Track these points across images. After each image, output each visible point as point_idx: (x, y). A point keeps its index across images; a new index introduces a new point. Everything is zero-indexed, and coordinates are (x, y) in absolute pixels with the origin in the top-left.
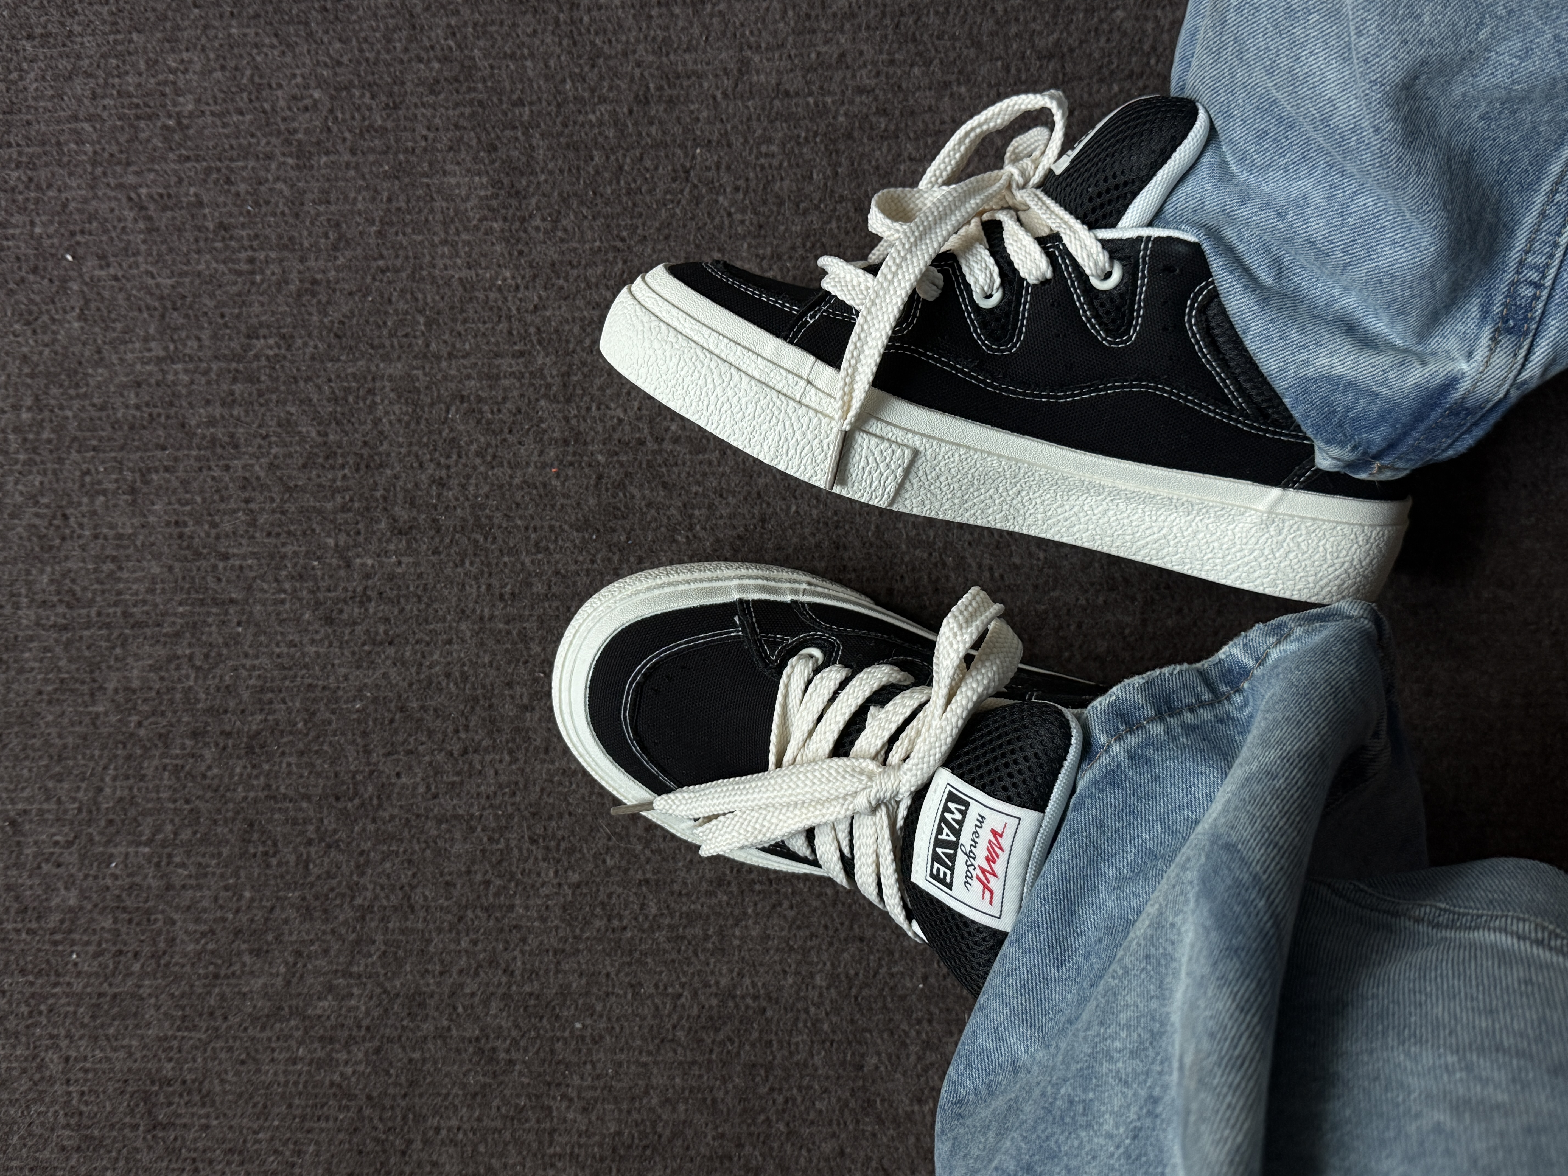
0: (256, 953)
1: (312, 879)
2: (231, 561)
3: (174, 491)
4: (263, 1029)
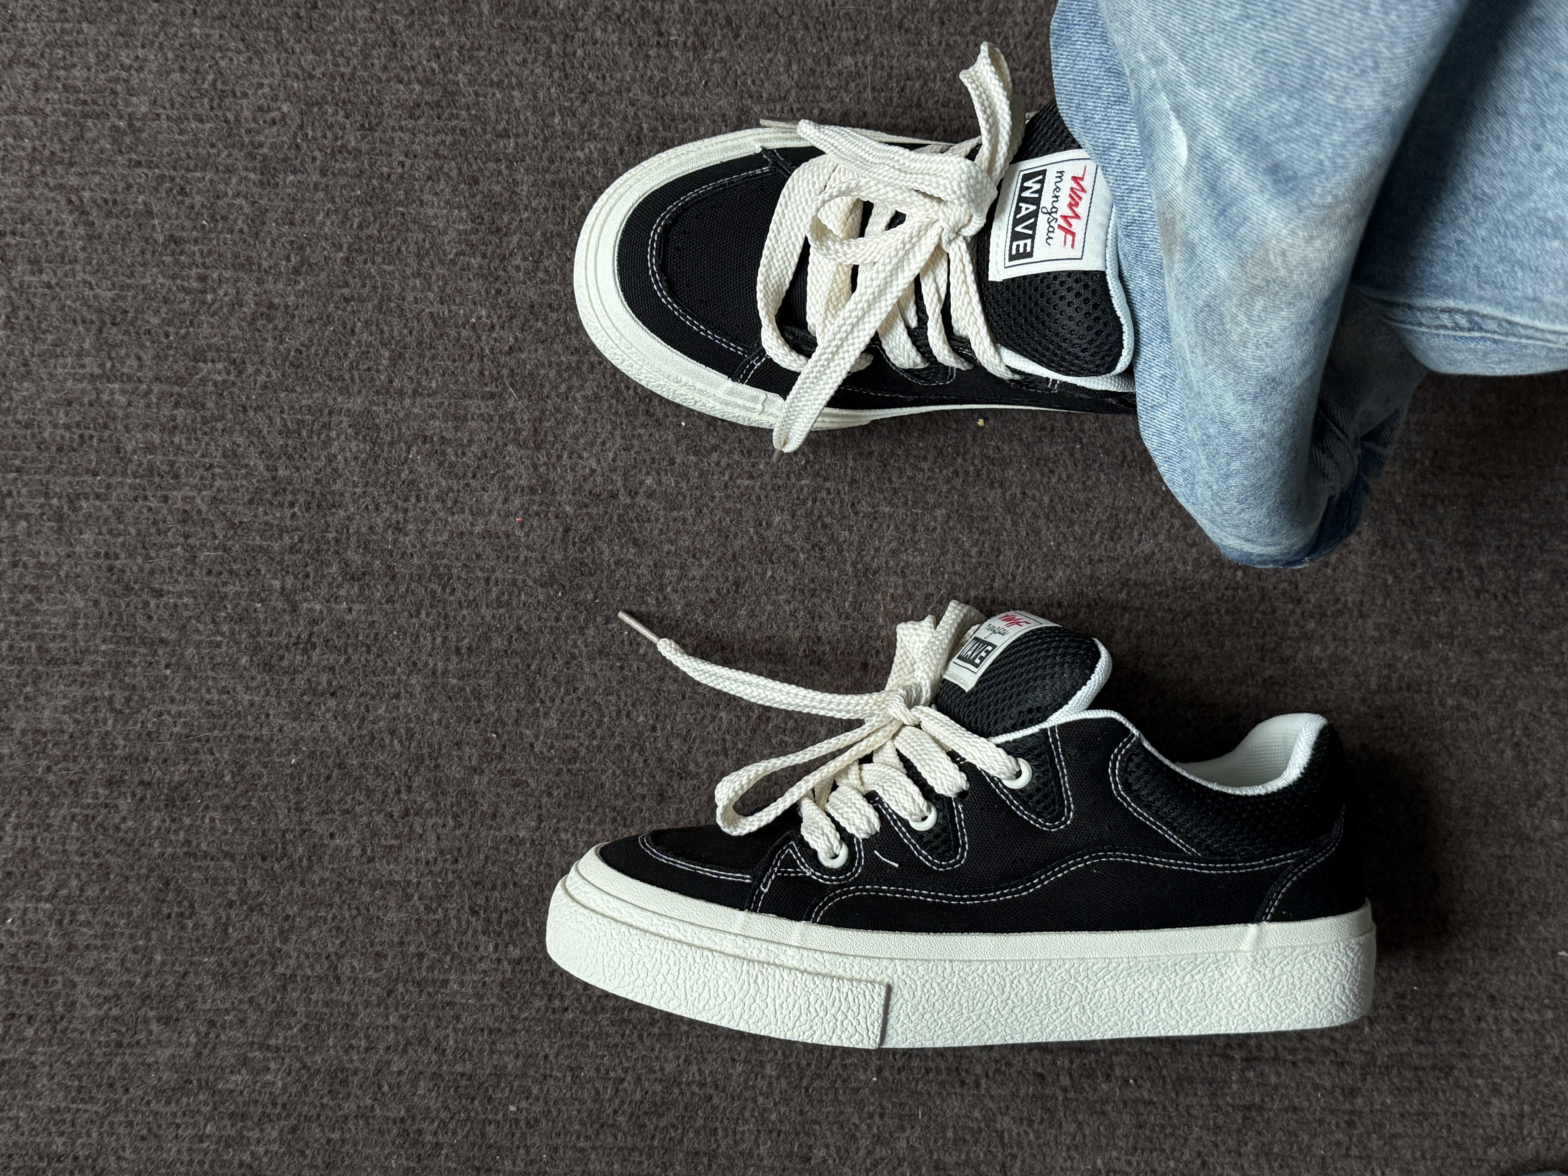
1: (231, 943)
2: (165, 599)
3: (106, 520)
4: (168, 1103)
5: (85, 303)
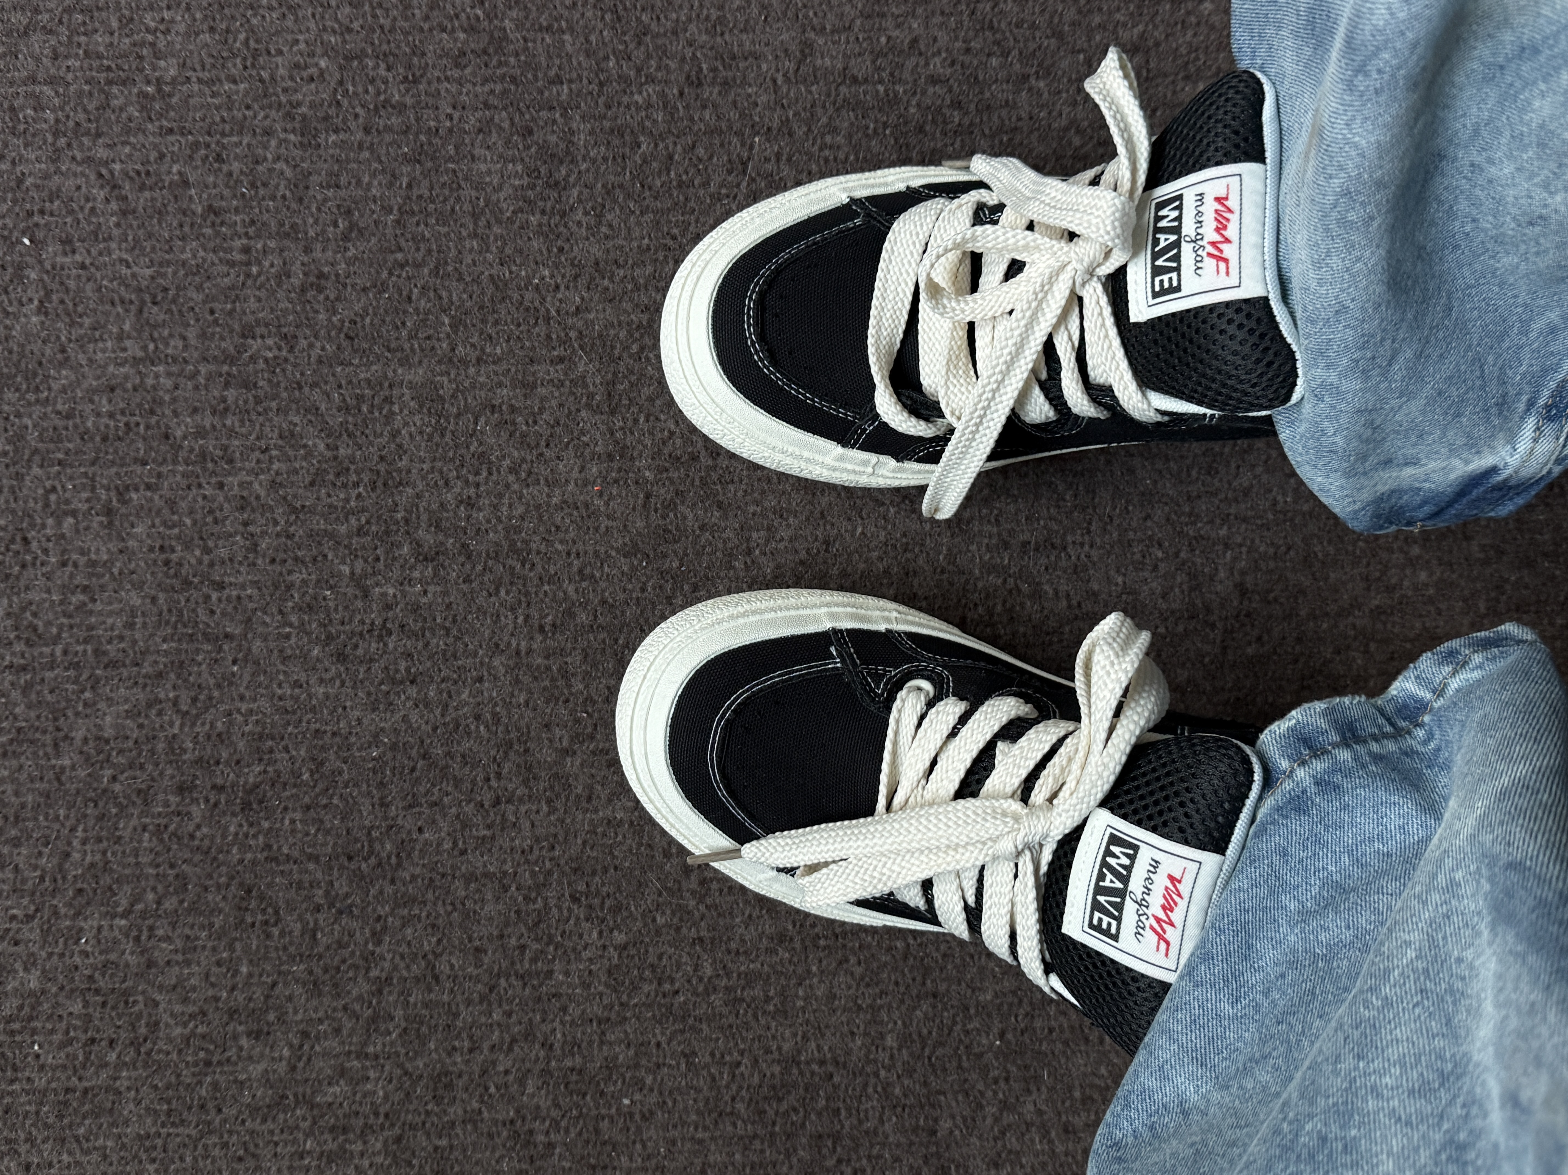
0: (256, 1035)
1: (321, 949)
2: (227, 591)
3: (159, 512)
4: (264, 1120)
5: (123, 282)
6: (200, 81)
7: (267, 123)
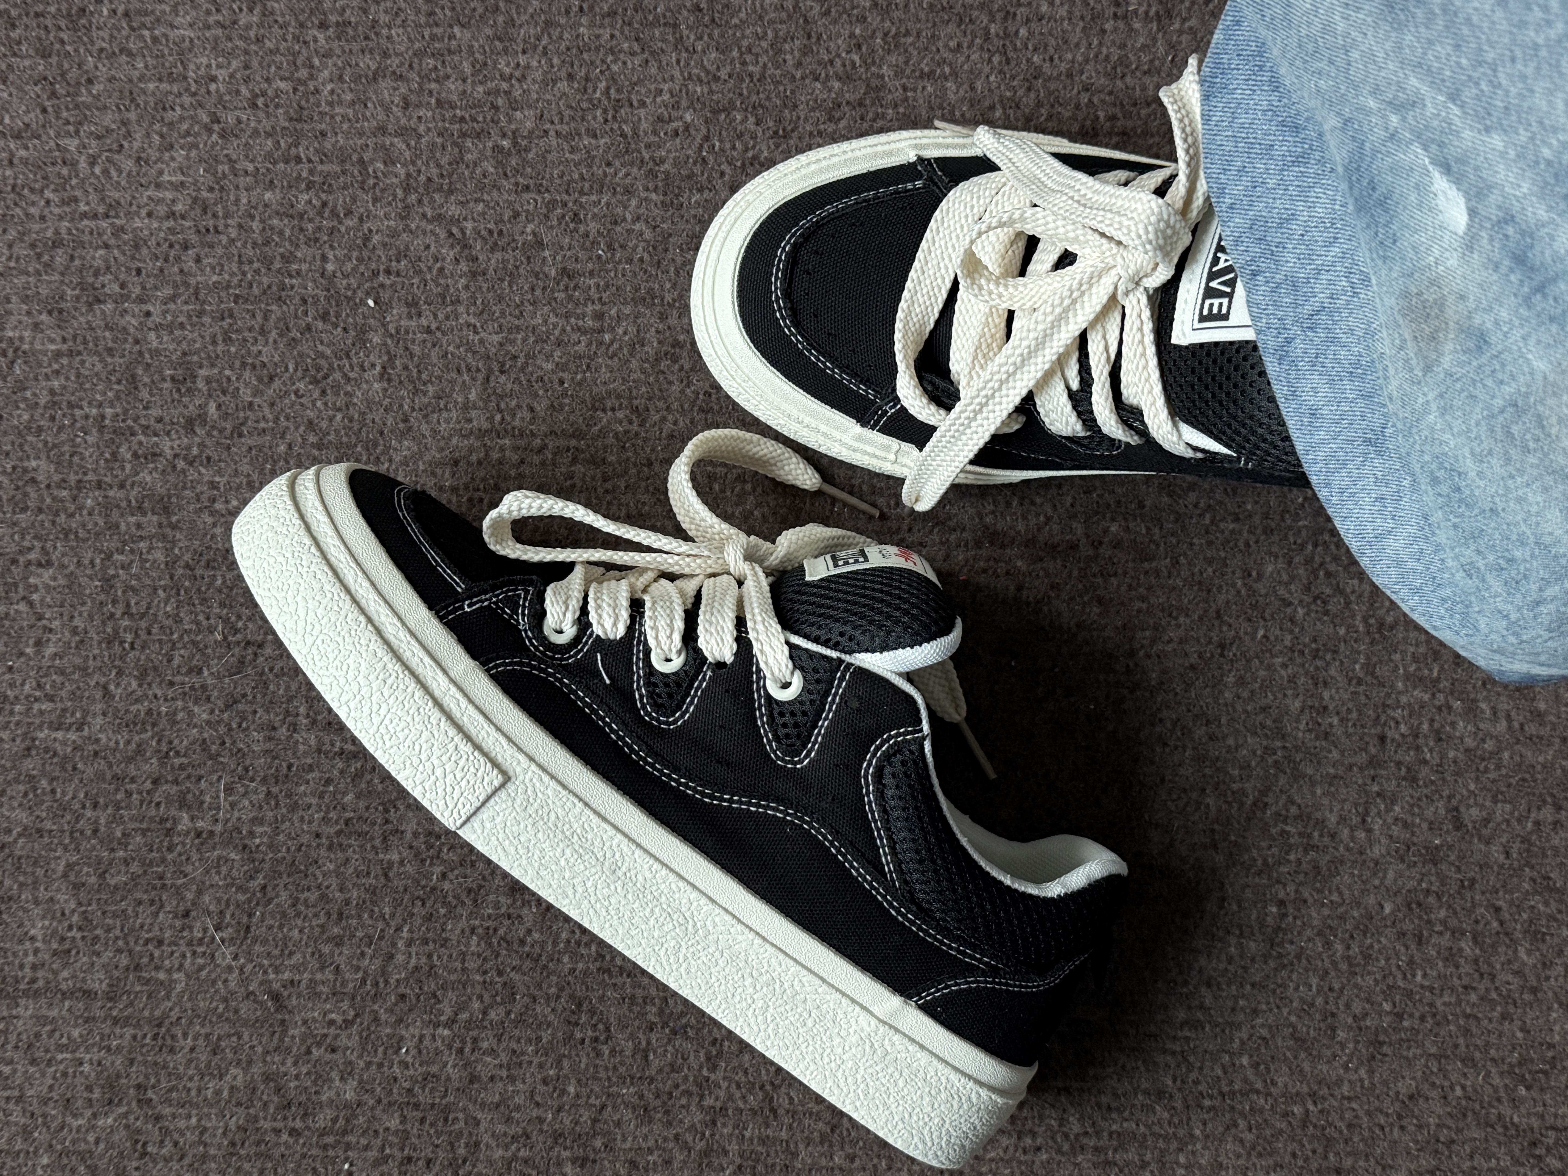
0: (581, 1162)
1: (651, 1072)
5: (470, 349)
6: (558, 134)
7: (628, 181)
